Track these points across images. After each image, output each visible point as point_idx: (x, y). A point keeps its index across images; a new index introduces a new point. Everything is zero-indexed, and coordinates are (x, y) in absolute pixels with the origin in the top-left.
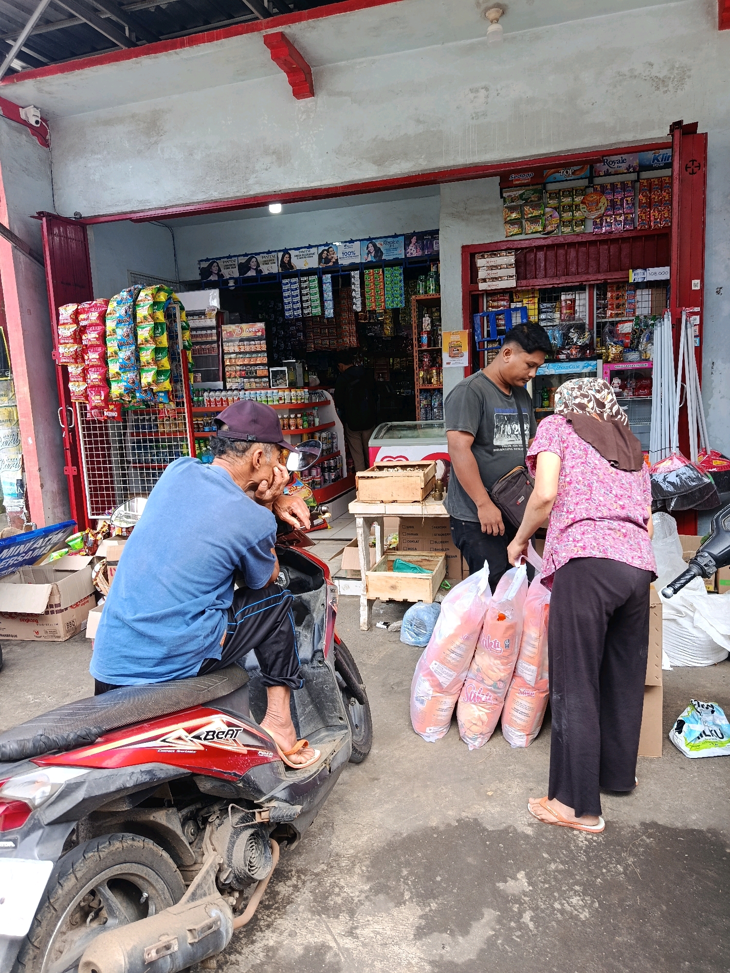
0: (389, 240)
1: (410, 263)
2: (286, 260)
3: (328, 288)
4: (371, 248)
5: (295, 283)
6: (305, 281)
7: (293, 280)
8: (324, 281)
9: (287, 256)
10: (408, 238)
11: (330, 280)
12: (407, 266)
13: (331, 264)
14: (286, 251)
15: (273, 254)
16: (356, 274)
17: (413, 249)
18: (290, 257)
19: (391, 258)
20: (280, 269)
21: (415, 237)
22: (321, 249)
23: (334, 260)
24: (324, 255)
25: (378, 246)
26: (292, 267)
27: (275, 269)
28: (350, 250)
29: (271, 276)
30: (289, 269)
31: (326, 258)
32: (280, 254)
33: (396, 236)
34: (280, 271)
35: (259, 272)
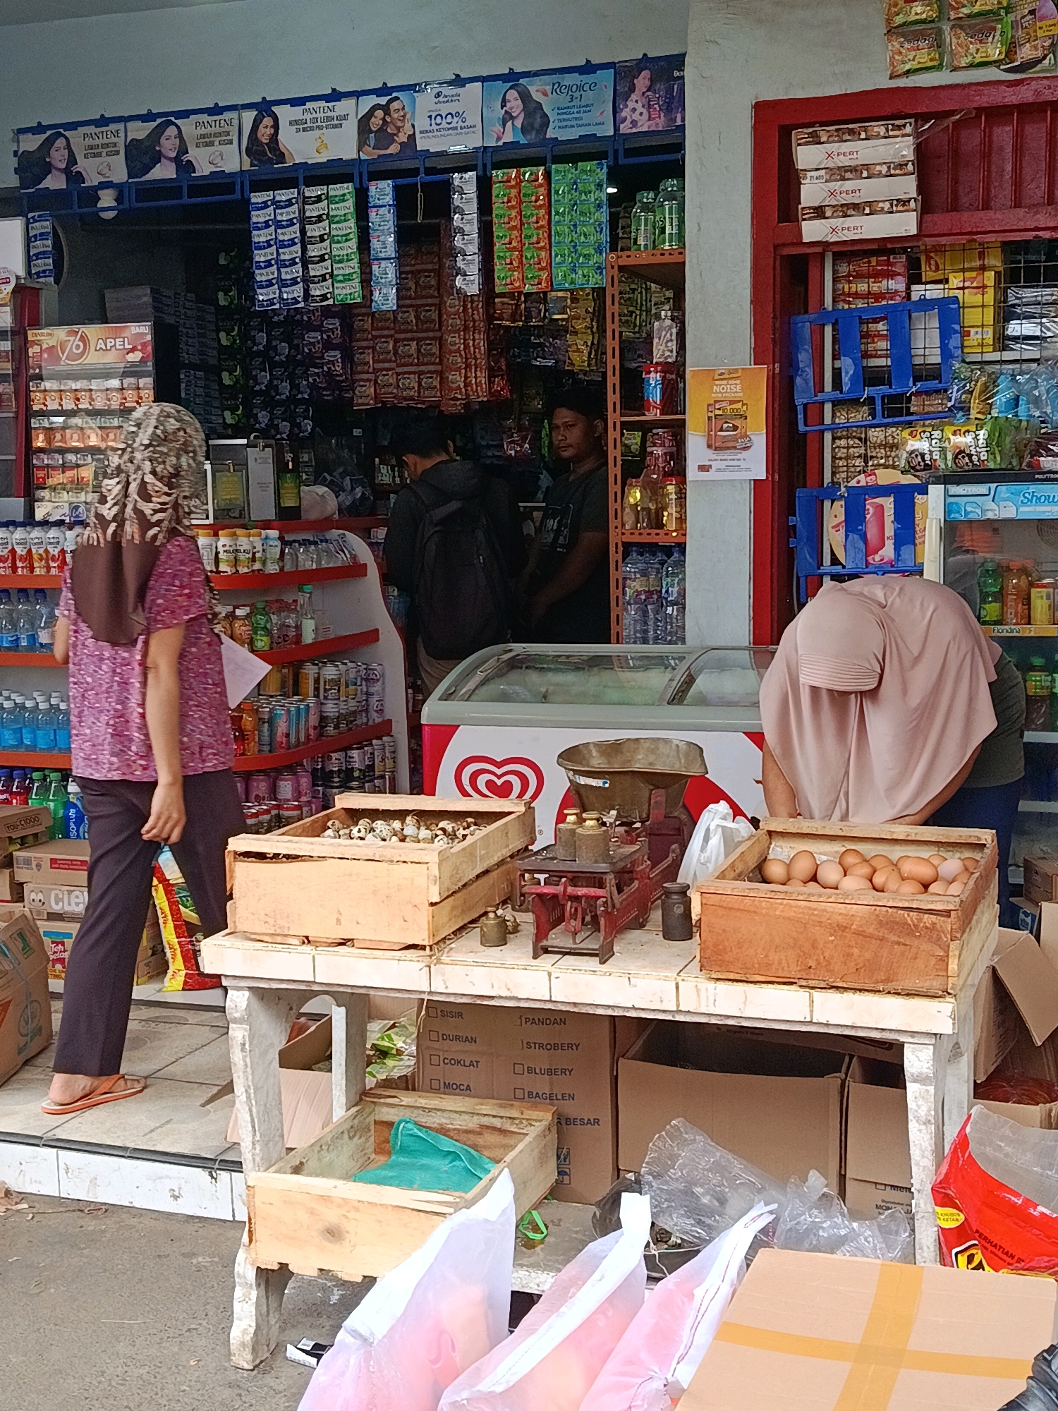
0: (570, 79)
1: (630, 152)
2: (264, 133)
3: (384, 222)
4: (515, 104)
5: (289, 203)
6: (319, 199)
7: (283, 195)
8: (372, 202)
9: (268, 121)
10: (624, 74)
11: (389, 199)
12: (622, 161)
13: (394, 149)
14: (264, 108)
15: (227, 115)
16: (466, 182)
17: (640, 109)
18: (276, 126)
19: (573, 134)
20: (247, 161)
21: (646, 74)
22: (369, 102)
23: (402, 138)
24: (376, 123)
25: (537, 96)
26: (281, 157)
27: (232, 160)
28: (453, 108)
29: (220, 183)
30: (270, 161)
31: (382, 130)
32: (249, 117)
33: (589, 68)
34: (246, 167)
35: (185, 167)
